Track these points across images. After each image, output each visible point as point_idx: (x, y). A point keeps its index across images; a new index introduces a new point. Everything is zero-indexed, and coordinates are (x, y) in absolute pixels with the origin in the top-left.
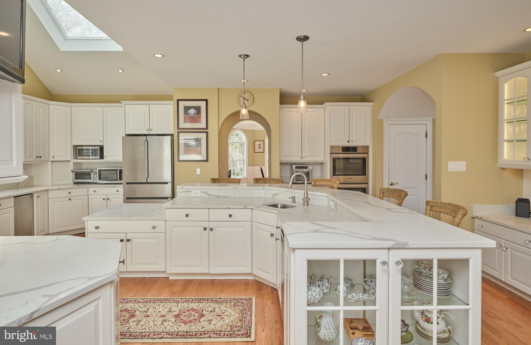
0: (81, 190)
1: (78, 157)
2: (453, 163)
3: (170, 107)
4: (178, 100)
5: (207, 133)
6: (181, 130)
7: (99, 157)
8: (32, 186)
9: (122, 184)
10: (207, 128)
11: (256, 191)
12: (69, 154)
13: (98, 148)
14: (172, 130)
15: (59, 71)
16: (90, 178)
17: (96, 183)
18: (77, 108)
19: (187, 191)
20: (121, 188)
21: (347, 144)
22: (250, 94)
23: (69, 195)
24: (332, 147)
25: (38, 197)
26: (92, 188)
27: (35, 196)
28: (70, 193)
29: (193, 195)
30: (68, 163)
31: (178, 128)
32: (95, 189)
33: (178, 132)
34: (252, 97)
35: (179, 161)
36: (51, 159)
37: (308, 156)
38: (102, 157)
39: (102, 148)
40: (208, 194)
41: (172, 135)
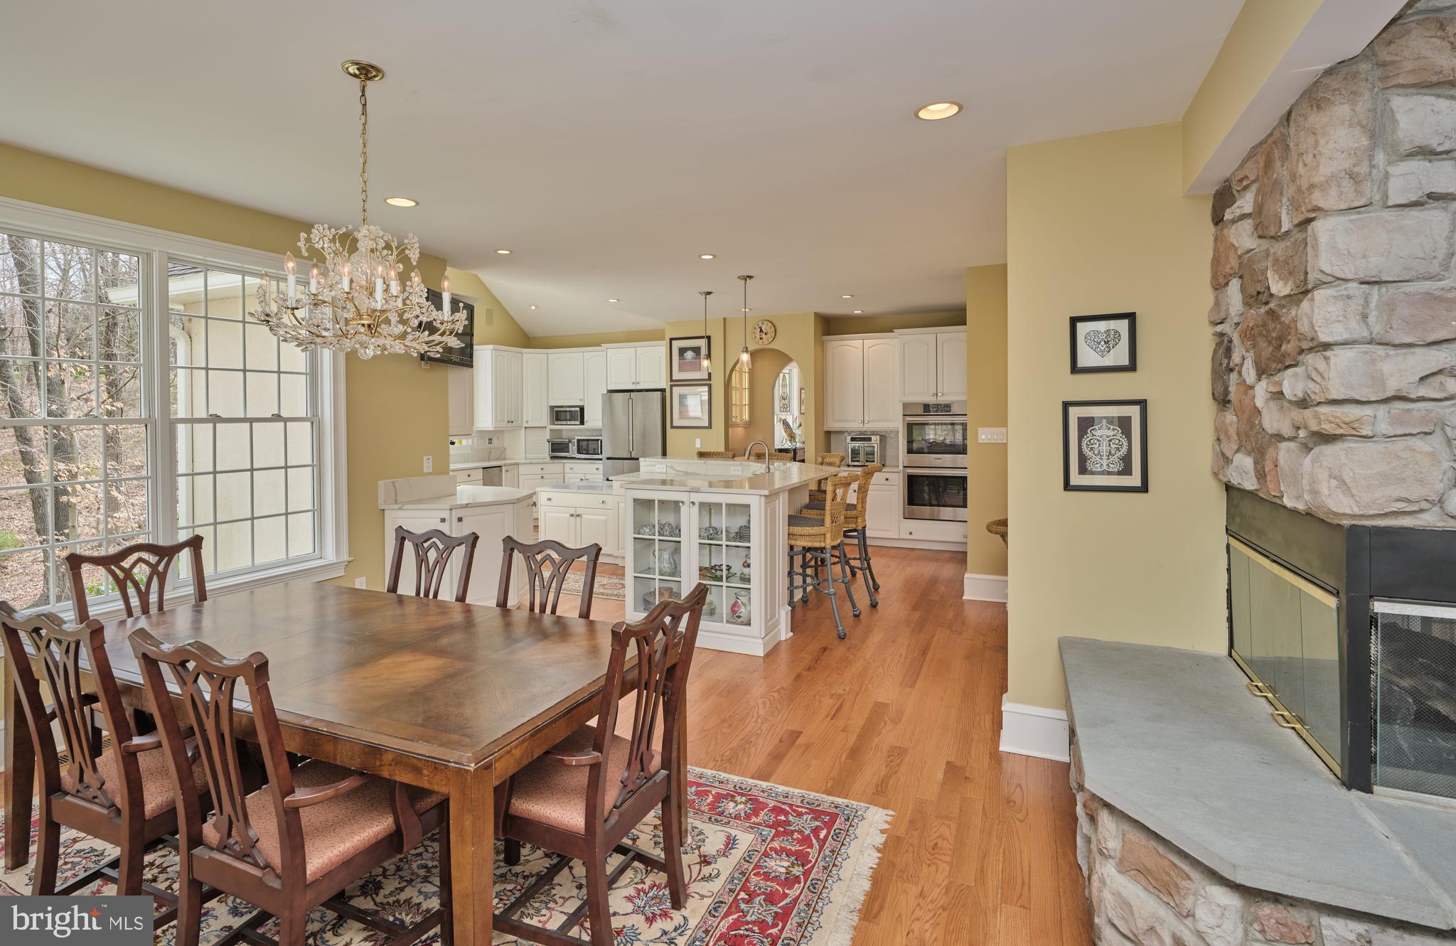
0: (557, 466)
1: (556, 422)
2: (987, 430)
3: (660, 349)
4: (671, 340)
5: (710, 386)
6: (675, 383)
7: (578, 423)
8: (505, 459)
9: (601, 459)
10: (710, 378)
12: (544, 418)
13: (578, 409)
14: (664, 384)
15: (533, 308)
16: (568, 452)
17: (574, 458)
18: (556, 355)
19: (651, 465)
20: (600, 465)
21: (931, 400)
22: (770, 324)
23: (542, 472)
24: (905, 406)
25: (507, 471)
26: (568, 464)
27: (504, 469)
28: (542, 469)
29: (658, 470)
30: (544, 429)
31: (672, 380)
32: (571, 466)
33: (672, 386)
34: (773, 329)
35: (672, 427)
36: (525, 425)
37: (874, 421)
38: (582, 423)
39: (582, 409)
40: (674, 470)
41: (663, 391)
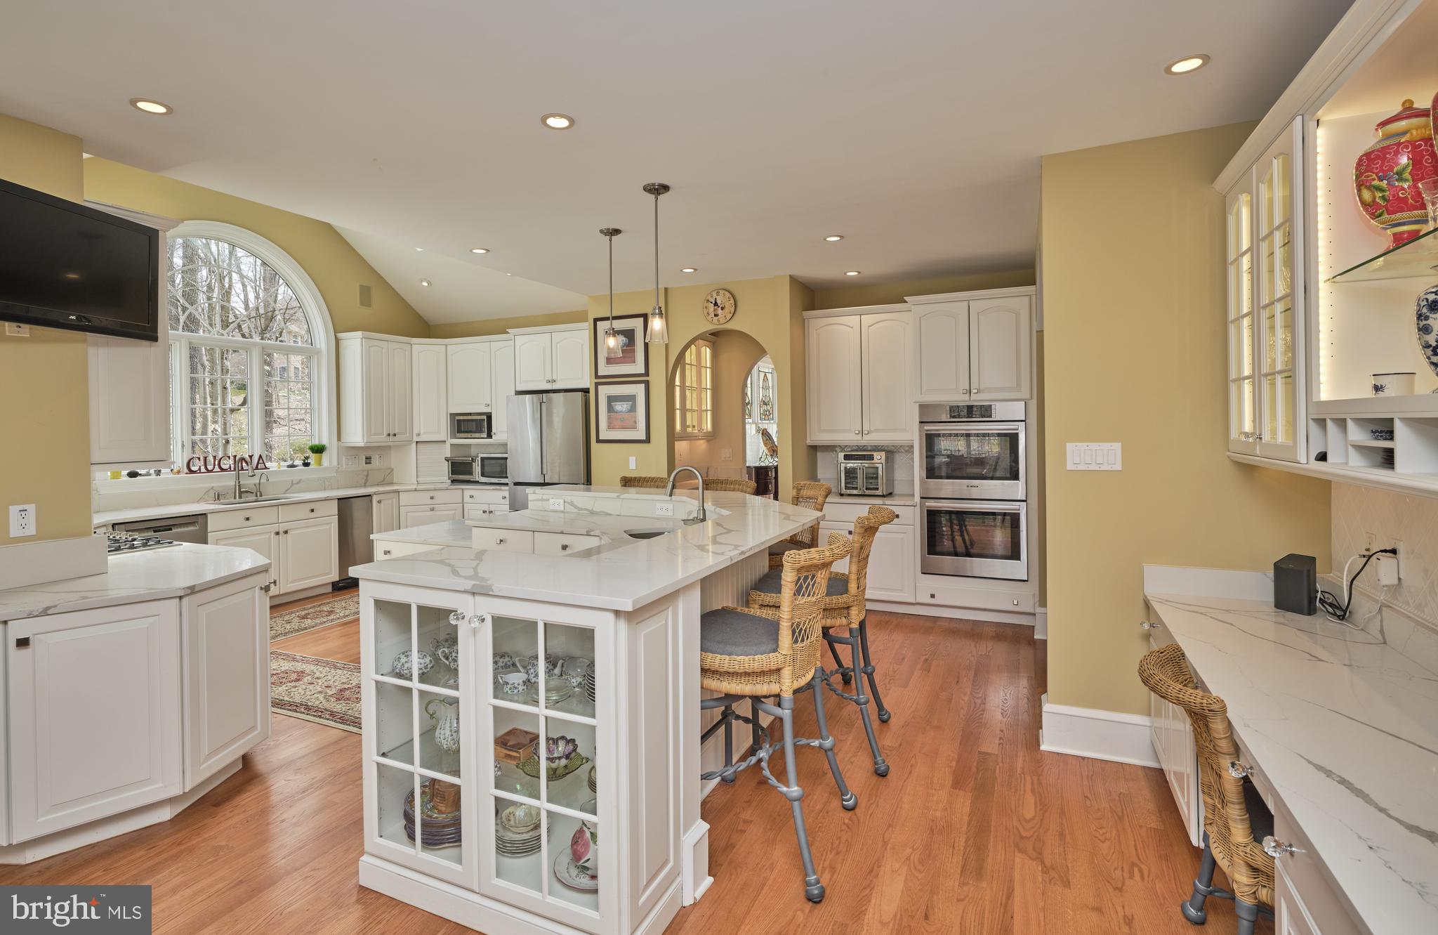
0: (455, 493)
1: (459, 435)
2: (1082, 446)
3: (580, 336)
4: (596, 320)
5: (647, 384)
6: (601, 380)
7: (485, 435)
8: (391, 483)
9: (507, 484)
10: (647, 373)
11: (659, 505)
12: (442, 429)
13: (485, 417)
14: (586, 381)
15: (425, 284)
16: (471, 474)
17: (477, 482)
18: (457, 346)
19: (542, 500)
20: (505, 491)
21: (962, 399)
22: (728, 295)
23: (431, 502)
24: (923, 408)
25: (379, 502)
26: (469, 490)
27: (375, 499)
28: (432, 498)
29: (552, 507)
30: (441, 445)
31: (597, 376)
32: (472, 493)
33: (597, 385)
34: (732, 301)
35: (598, 441)
36: (416, 439)
37: (876, 431)
38: (490, 436)
39: (489, 417)
40: (575, 507)
41: (586, 391)
